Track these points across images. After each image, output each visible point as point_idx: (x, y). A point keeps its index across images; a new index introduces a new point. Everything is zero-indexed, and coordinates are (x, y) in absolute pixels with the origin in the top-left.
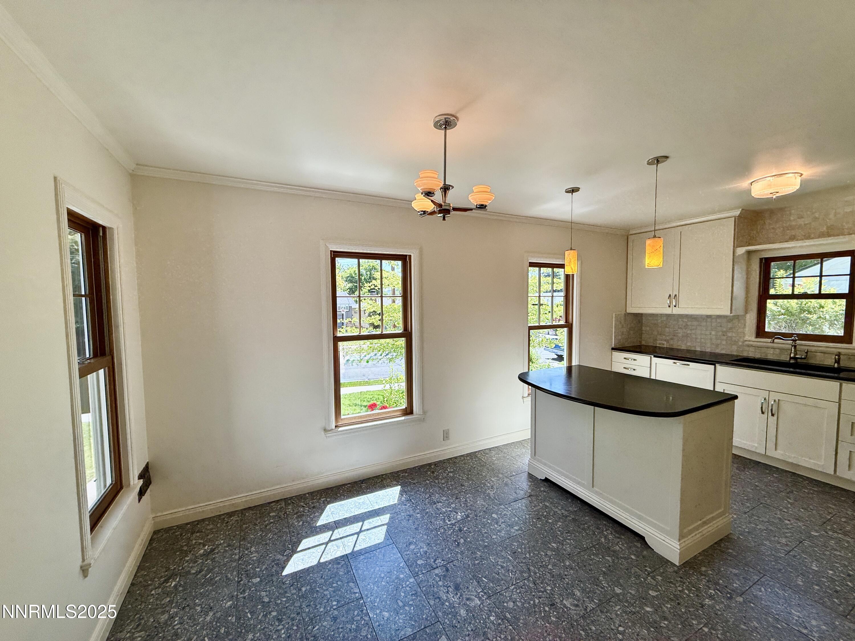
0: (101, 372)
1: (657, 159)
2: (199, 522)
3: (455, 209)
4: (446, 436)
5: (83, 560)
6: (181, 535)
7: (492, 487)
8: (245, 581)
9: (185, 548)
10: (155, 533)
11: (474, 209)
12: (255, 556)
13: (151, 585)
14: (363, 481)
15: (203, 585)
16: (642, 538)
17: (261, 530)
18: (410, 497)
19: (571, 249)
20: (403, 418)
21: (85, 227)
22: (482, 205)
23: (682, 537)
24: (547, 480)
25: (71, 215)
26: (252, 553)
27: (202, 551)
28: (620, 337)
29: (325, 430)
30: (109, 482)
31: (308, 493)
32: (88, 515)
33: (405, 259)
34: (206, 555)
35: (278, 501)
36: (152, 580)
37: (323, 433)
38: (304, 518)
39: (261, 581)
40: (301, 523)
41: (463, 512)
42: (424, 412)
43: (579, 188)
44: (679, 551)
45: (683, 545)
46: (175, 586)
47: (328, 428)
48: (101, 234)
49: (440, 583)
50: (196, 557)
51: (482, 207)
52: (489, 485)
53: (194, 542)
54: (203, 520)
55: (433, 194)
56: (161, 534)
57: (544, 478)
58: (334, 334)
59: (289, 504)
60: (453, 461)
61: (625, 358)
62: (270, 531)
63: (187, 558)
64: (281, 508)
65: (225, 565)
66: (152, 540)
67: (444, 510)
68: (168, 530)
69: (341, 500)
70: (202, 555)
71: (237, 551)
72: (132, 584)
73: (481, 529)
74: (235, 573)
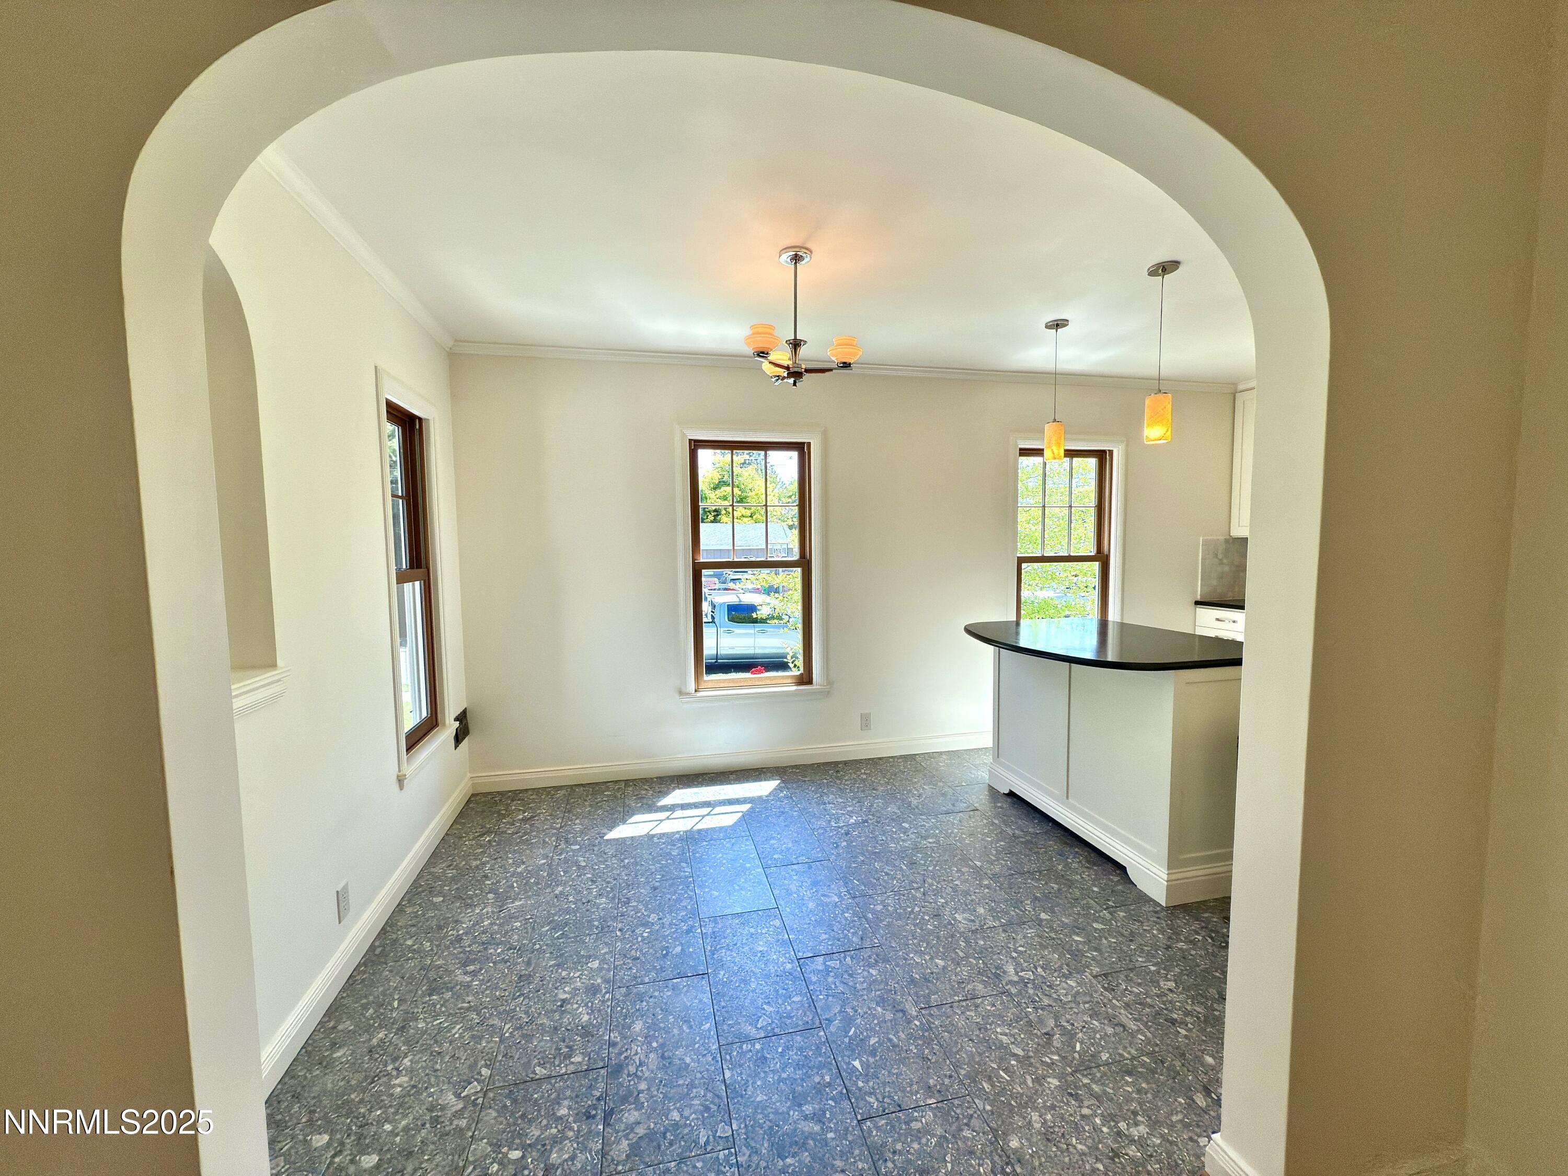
0: (417, 584)
1: (1164, 267)
2: (521, 791)
3: (807, 371)
4: (866, 722)
5: (399, 771)
6: (501, 800)
7: (920, 796)
8: (563, 846)
9: (504, 812)
10: (473, 795)
11: (835, 369)
12: (578, 828)
13: (465, 837)
14: (731, 773)
15: (518, 843)
16: (1123, 869)
17: (590, 806)
18: (791, 794)
19: (1055, 421)
20: (794, 688)
21: (402, 420)
22: (844, 363)
23: (1173, 863)
24: (1011, 794)
25: (390, 405)
26: (575, 825)
27: (521, 817)
28: (1214, 582)
29: (681, 693)
30: (424, 714)
31: (656, 778)
32: (404, 736)
33: (801, 448)
34: (525, 820)
35: (616, 782)
36: (467, 834)
37: (677, 696)
38: (645, 801)
39: (580, 848)
40: (640, 804)
41: (861, 816)
42: (830, 682)
43: (1067, 321)
44: (1166, 883)
45: (1174, 877)
46: (489, 841)
47: (684, 690)
48: (417, 427)
49: (794, 878)
50: (514, 821)
51: (846, 366)
52: (915, 792)
53: (513, 807)
54: (527, 790)
55: (767, 354)
56: (479, 797)
57: (1007, 792)
58: (694, 559)
59: (630, 786)
60: (874, 763)
61: (1218, 619)
62: (601, 808)
63: (504, 821)
64: (619, 788)
65: (544, 831)
66: (469, 801)
67: (834, 812)
68: (485, 795)
69: (697, 786)
70: (519, 820)
71: (560, 821)
72: (447, 834)
73: (877, 836)
74: (554, 838)
